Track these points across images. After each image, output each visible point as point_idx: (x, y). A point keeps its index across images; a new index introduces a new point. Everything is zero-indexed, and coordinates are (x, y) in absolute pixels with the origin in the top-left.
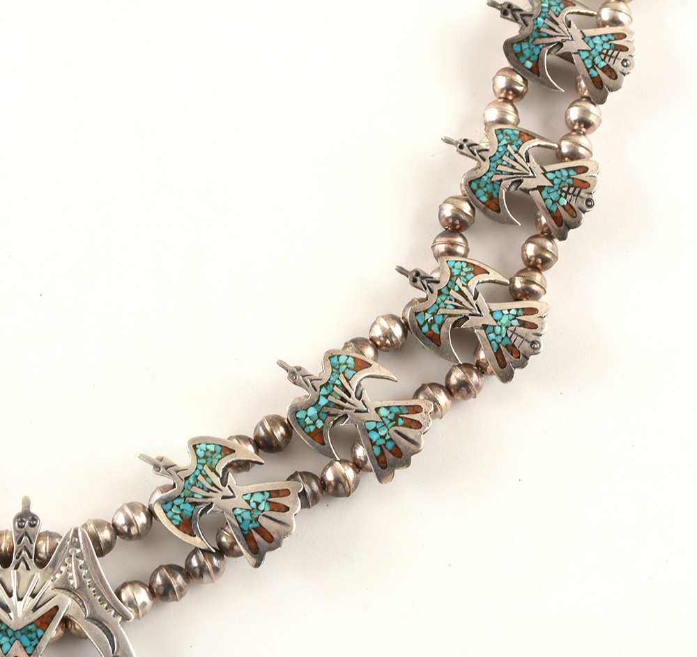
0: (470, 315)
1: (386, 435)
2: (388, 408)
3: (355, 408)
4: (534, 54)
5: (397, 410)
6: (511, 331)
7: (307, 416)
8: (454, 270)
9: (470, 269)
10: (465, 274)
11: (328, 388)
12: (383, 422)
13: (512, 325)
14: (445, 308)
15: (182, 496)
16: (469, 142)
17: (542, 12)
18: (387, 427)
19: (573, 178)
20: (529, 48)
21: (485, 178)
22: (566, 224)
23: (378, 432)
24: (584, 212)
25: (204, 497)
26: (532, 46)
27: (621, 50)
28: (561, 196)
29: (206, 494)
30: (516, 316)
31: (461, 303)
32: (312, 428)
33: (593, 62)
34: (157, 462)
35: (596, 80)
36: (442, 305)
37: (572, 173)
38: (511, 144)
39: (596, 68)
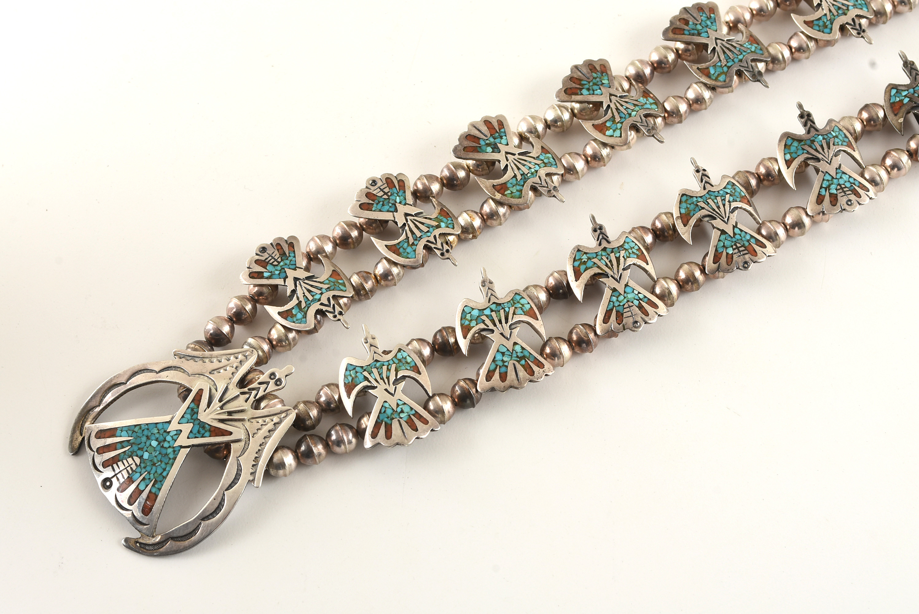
0: (612, 276)
1: (507, 361)
2: (523, 348)
3: (502, 331)
4: (796, 153)
5: (527, 355)
6: (628, 305)
7: (470, 313)
8: (626, 244)
9: (637, 253)
10: (631, 252)
11: (498, 307)
12: (512, 353)
13: (632, 302)
14: (600, 261)
15: (364, 368)
16: (706, 173)
17: (826, 135)
18: (512, 358)
19: (750, 244)
20: (797, 147)
21: (695, 199)
22: (719, 264)
23: (503, 356)
24: (738, 268)
25: (376, 380)
26: (799, 147)
27: (855, 194)
28: (732, 246)
29: (379, 379)
30: (641, 300)
31: (612, 265)
32: (467, 323)
33: (829, 186)
34: (370, 337)
35: (821, 197)
36: (599, 257)
37: (753, 240)
38: (731, 195)
39: (828, 191)
